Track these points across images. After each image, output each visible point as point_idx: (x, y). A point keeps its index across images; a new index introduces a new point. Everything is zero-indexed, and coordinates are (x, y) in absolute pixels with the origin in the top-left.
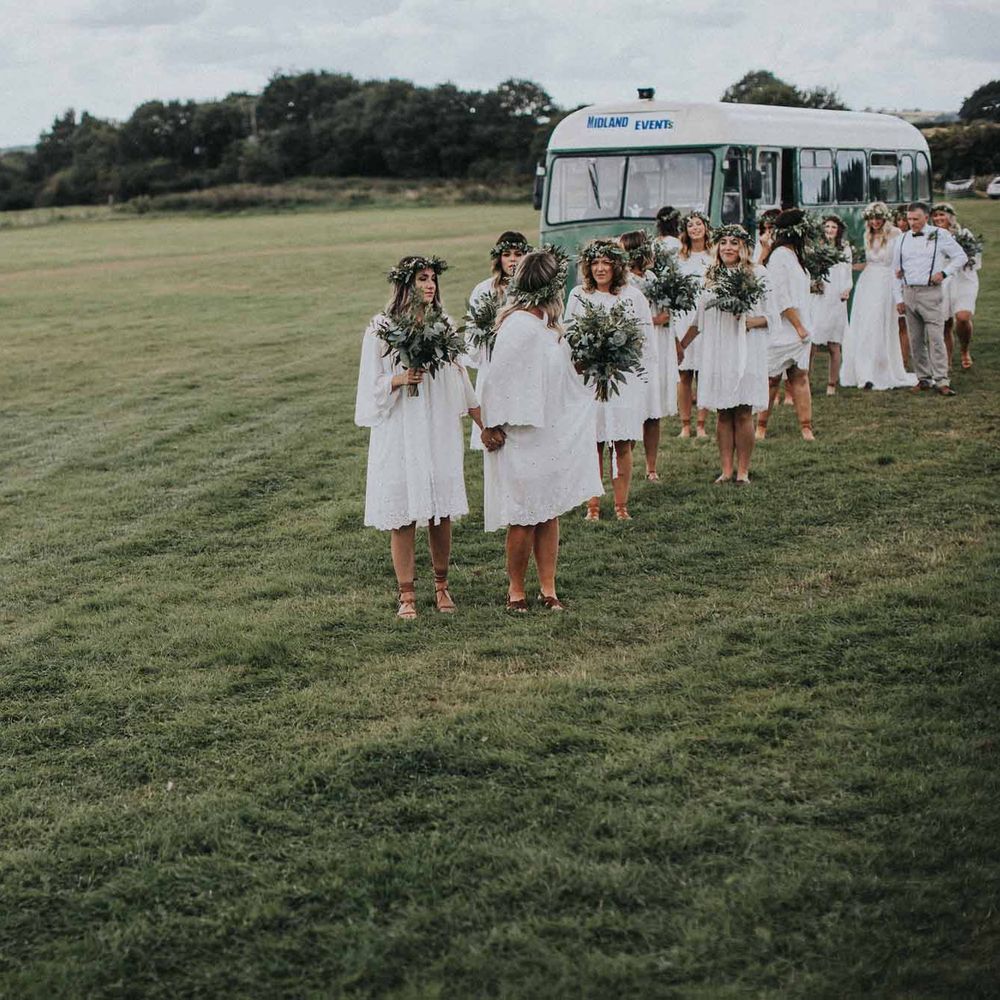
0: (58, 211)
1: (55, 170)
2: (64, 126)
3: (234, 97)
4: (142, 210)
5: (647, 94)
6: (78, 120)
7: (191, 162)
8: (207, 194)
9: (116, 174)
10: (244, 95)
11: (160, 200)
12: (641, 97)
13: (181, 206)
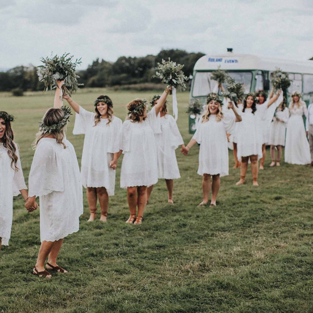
0: (90, 89)
1: (91, 76)
2: (96, 63)
3: (148, 56)
4: (116, 90)
5: (230, 50)
6: (100, 61)
7: (134, 75)
8: (137, 86)
9: (111, 78)
10: (152, 56)
11: (122, 87)
12: (228, 51)
13: (128, 89)
